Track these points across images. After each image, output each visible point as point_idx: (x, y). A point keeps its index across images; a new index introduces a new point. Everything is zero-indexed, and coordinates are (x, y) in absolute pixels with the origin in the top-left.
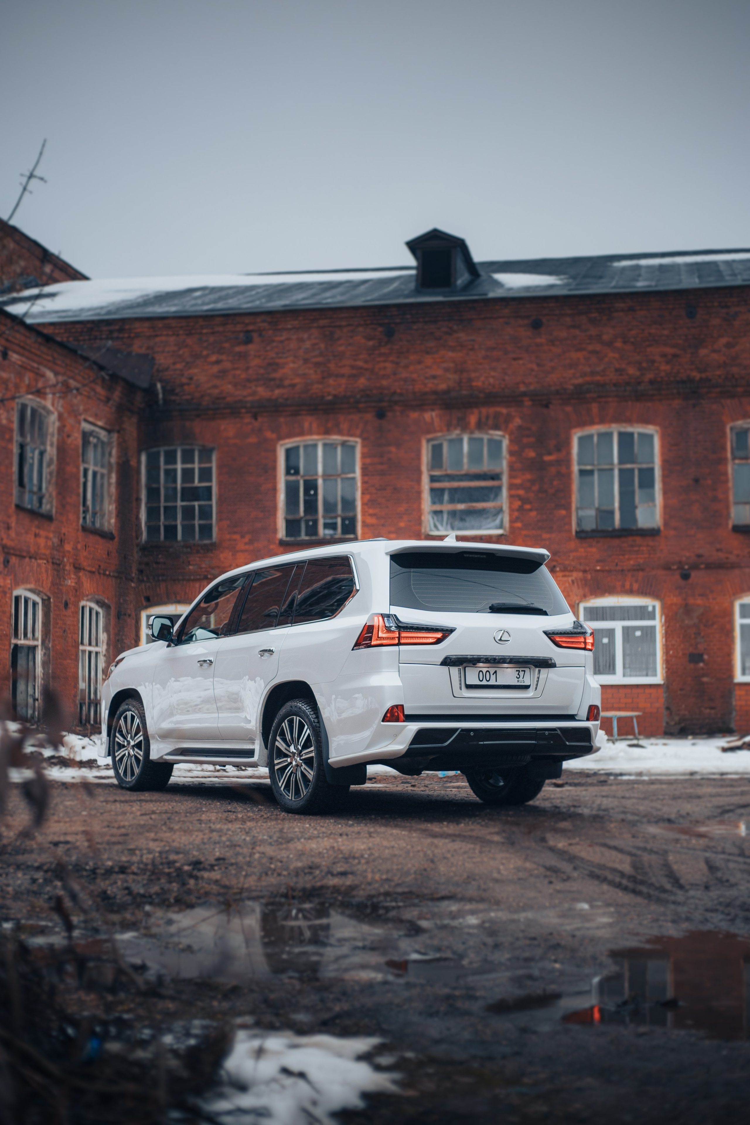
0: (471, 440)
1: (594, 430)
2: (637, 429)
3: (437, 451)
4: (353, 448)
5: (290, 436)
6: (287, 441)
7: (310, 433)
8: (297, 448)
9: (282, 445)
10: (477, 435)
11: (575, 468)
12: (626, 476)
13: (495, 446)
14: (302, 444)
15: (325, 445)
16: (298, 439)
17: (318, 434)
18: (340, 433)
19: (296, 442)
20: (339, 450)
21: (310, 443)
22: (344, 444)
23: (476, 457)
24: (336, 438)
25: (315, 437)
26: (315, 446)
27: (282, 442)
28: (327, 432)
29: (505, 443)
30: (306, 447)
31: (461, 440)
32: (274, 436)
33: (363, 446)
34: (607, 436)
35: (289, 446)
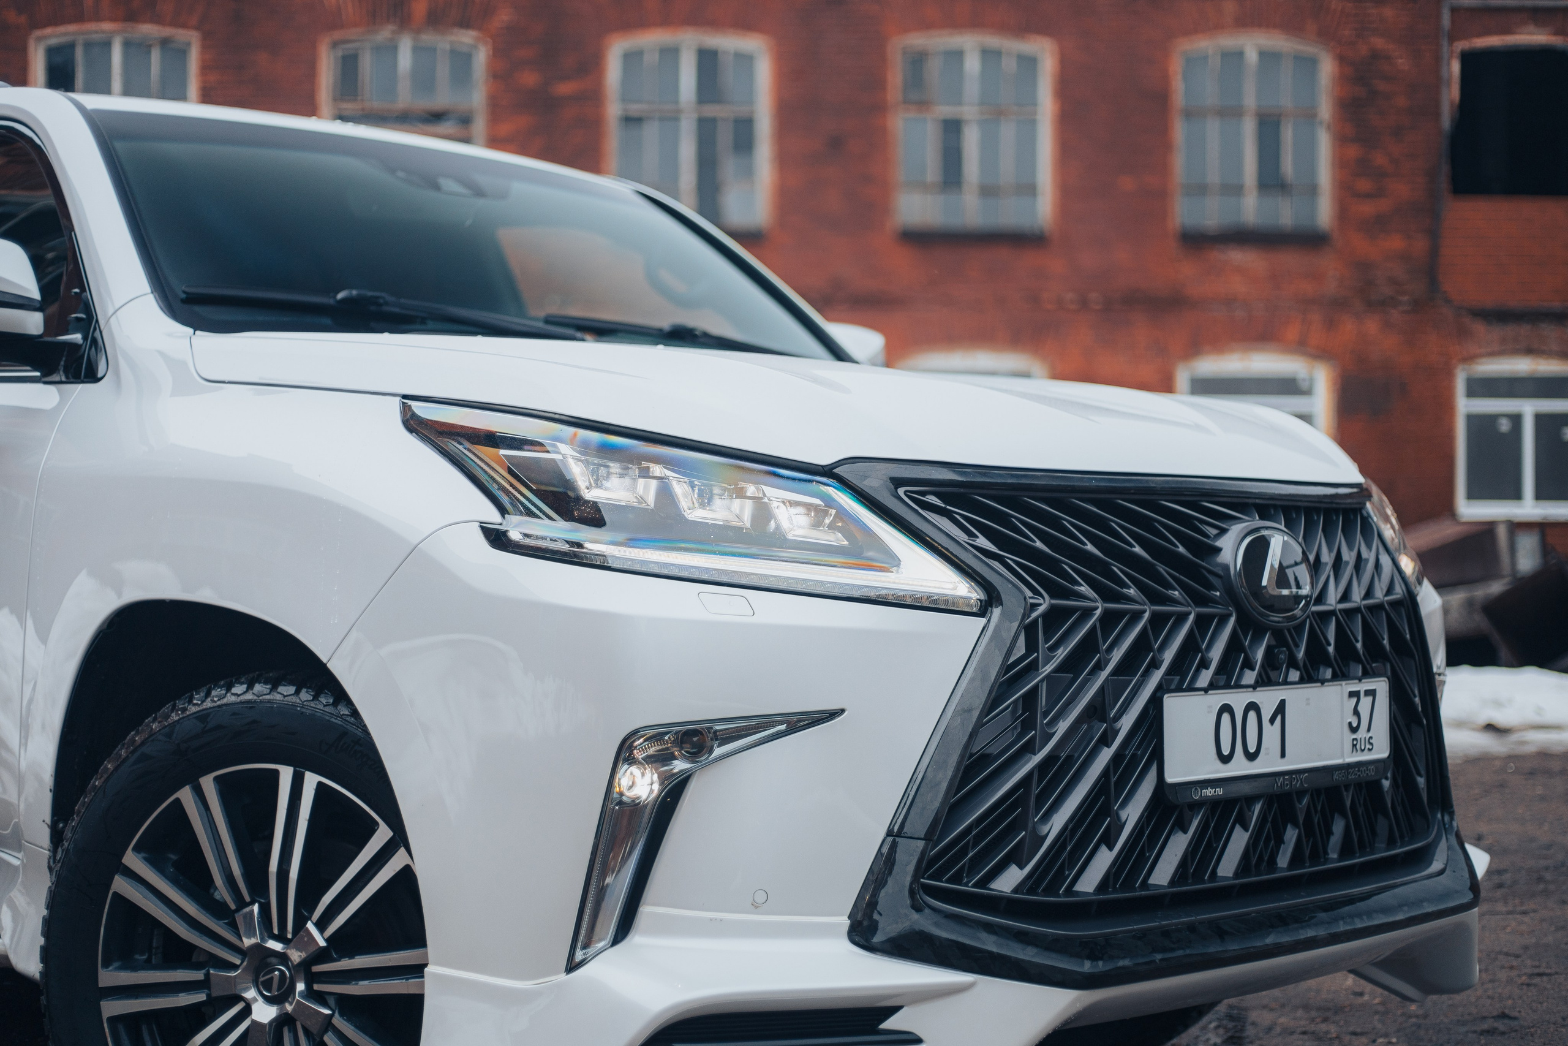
0: (416, 50)
1: (651, 39)
2: (728, 42)
3: (349, 67)
4: (182, 53)
5: (56, 20)
6: (48, 31)
7: (97, 18)
8: (71, 46)
9: (39, 39)
10: (429, 38)
11: (613, 110)
12: (706, 130)
13: (461, 61)
14: (80, 40)
15: (127, 45)
16: (71, 28)
17: (113, 20)
18: (157, 20)
19: (66, 34)
20: (155, 56)
21: (96, 37)
22: (165, 42)
23: (423, 80)
24: (148, 30)
25: (107, 26)
26: (107, 45)
27: (38, 33)
28: (131, 17)
29: (481, 57)
30: (88, 45)
31: (393, 49)
32: (22, 19)
33: (205, 48)
34: (671, 54)
35: (53, 41)
